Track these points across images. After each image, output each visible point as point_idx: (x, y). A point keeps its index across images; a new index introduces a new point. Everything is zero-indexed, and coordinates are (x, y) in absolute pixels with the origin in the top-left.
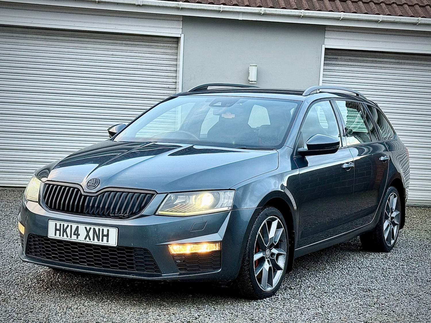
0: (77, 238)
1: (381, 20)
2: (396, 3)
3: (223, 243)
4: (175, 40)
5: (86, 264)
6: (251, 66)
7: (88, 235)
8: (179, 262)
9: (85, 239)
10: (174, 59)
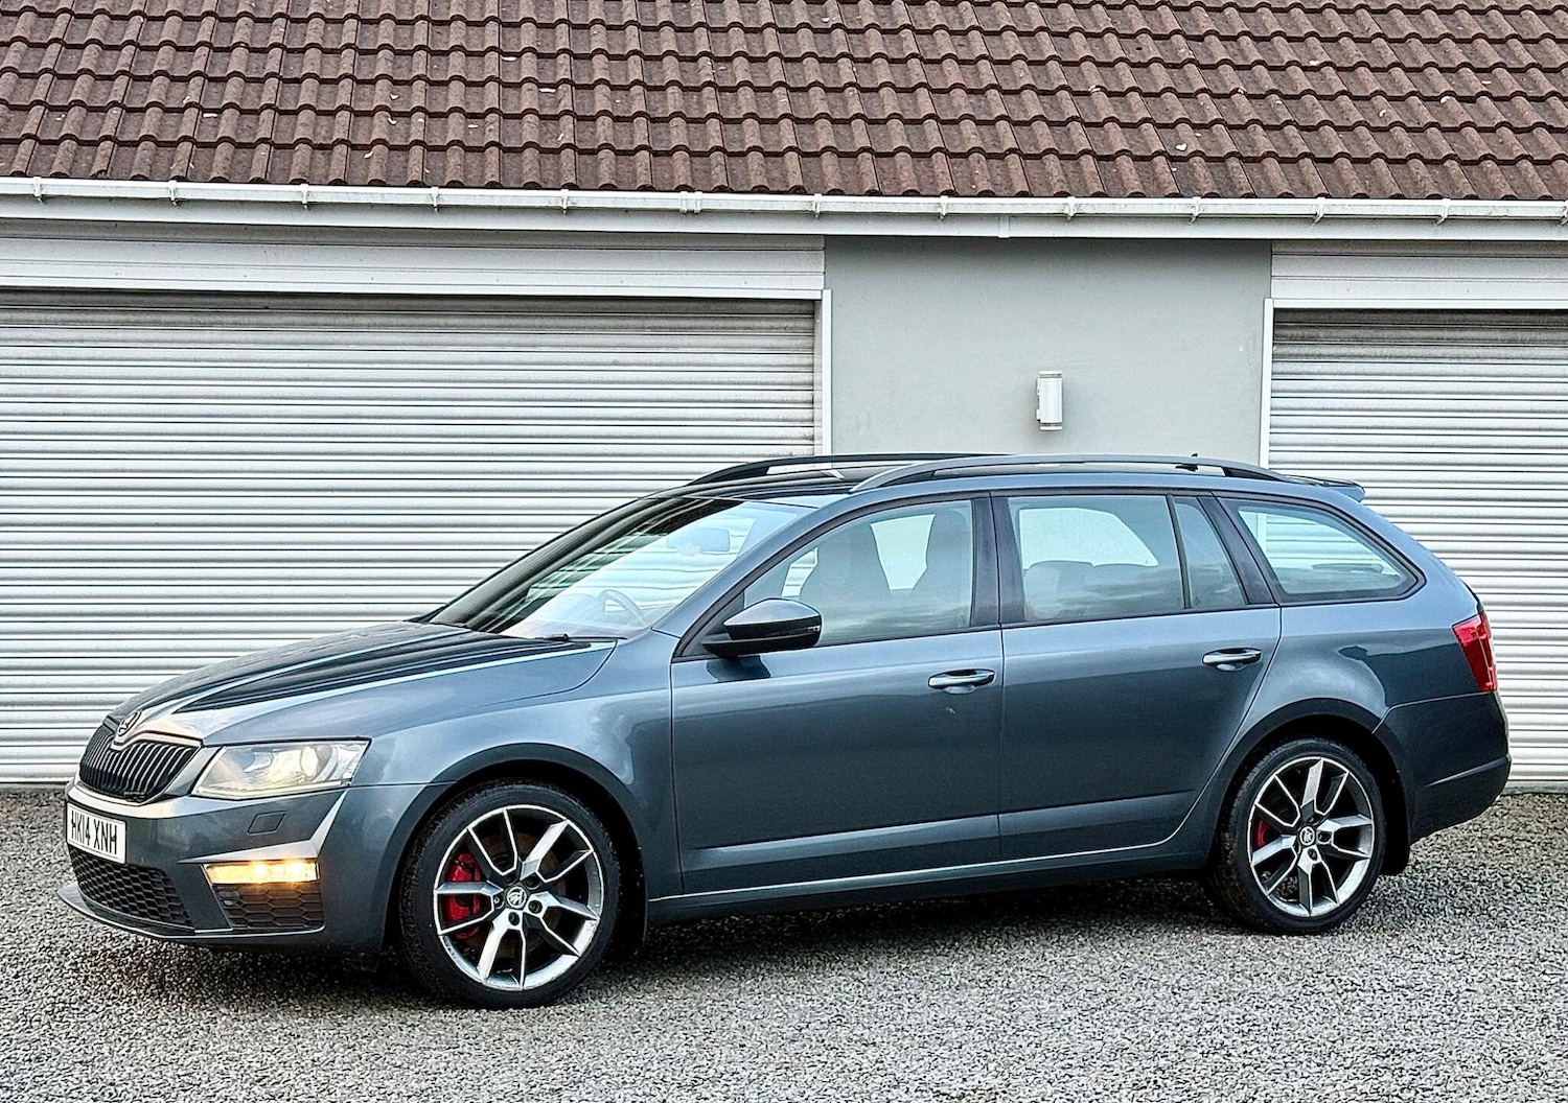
1: (1446, 216)
2: (1493, 158)
4: (804, 307)
6: (1042, 376)
10: (804, 366)
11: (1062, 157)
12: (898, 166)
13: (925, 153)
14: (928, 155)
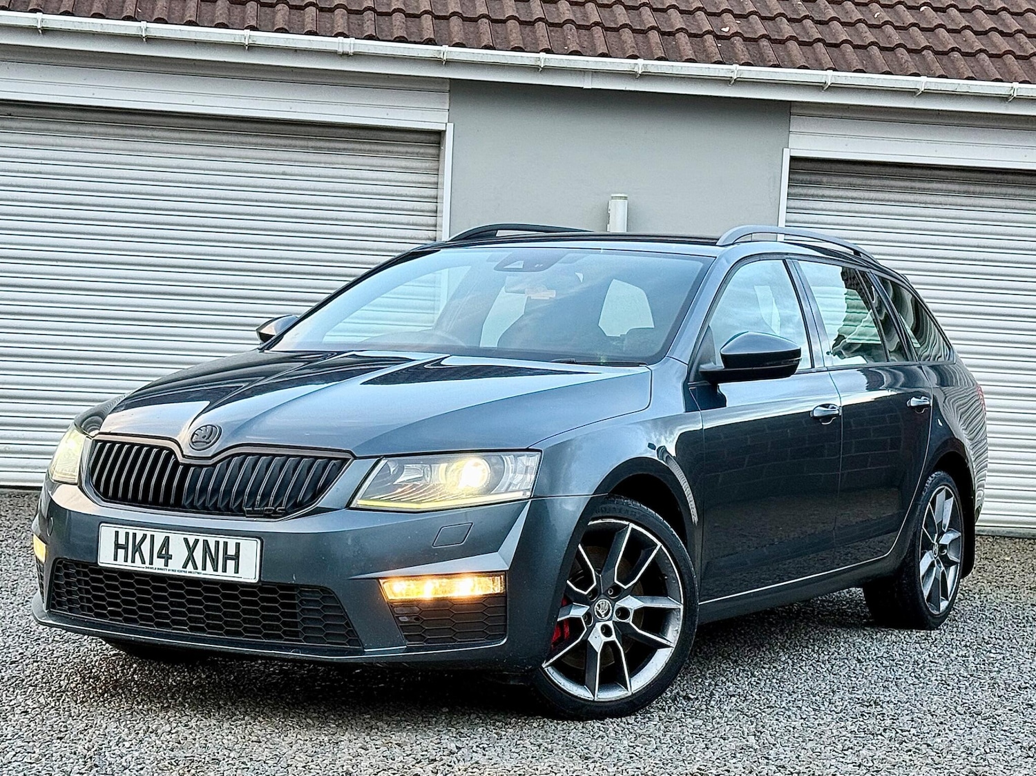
0: (166, 565)
1: (923, 90)
2: (959, 50)
3: (512, 576)
4: (433, 138)
5: (185, 627)
6: (612, 198)
7: (190, 558)
8: (406, 619)
9: (185, 566)
10: (430, 183)
11: (634, 31)
12: (509, 29)
13: (530, 22)
14: (532, 24)
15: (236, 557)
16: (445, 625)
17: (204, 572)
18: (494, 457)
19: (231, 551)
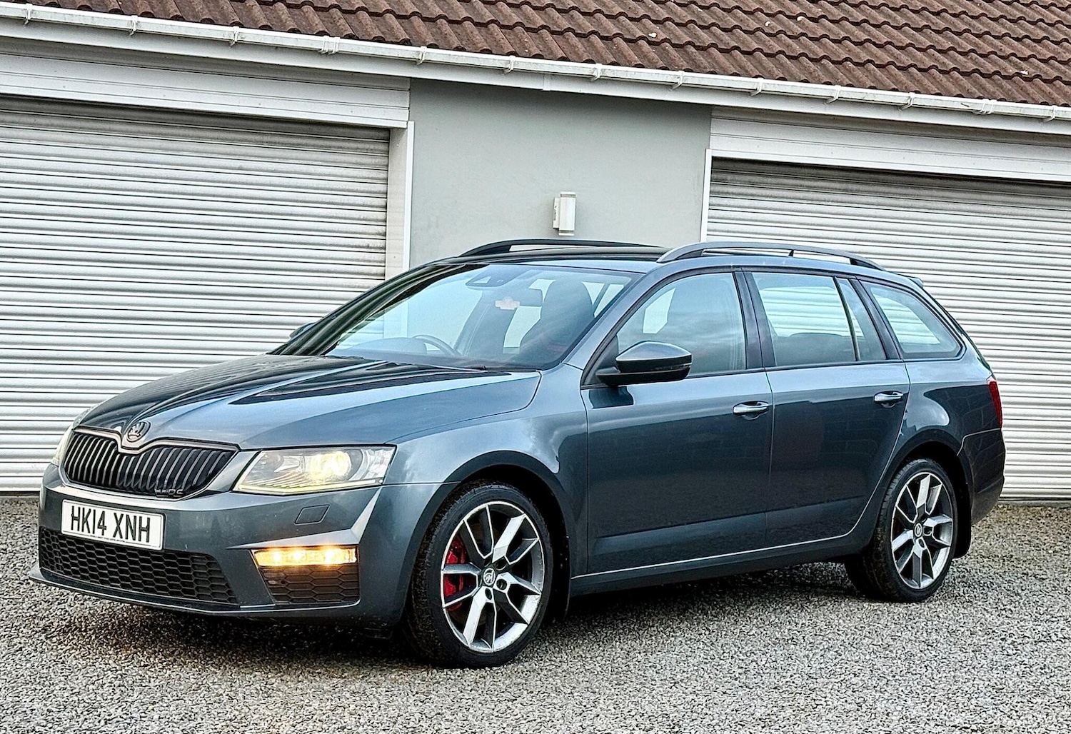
0: (103, 534)
3: (364, 547)
5: (119, 585)
7: (118, 529)
8: (274, 582)
9: (114, 536)
15: (147, 529)
16: (306, 588)
17: (126, 540)
18: (354, 451)
19: (144, 525)
